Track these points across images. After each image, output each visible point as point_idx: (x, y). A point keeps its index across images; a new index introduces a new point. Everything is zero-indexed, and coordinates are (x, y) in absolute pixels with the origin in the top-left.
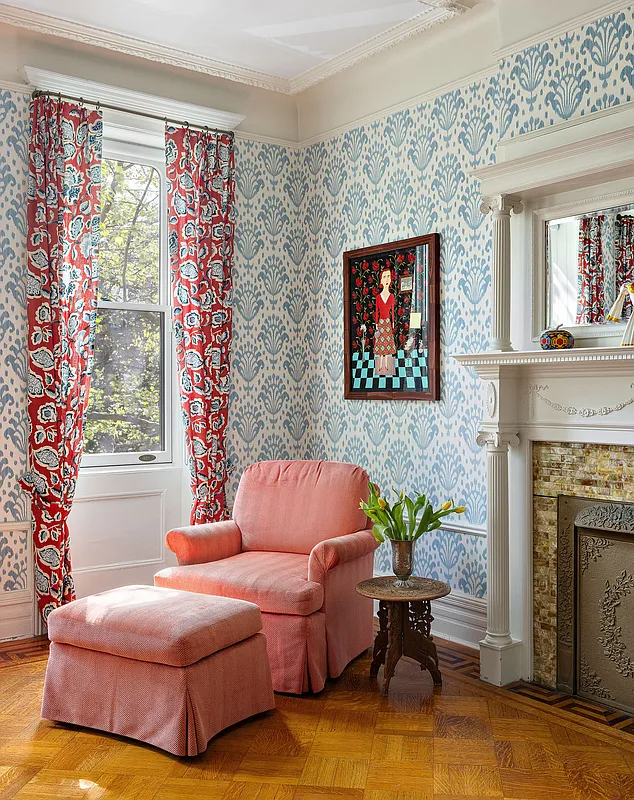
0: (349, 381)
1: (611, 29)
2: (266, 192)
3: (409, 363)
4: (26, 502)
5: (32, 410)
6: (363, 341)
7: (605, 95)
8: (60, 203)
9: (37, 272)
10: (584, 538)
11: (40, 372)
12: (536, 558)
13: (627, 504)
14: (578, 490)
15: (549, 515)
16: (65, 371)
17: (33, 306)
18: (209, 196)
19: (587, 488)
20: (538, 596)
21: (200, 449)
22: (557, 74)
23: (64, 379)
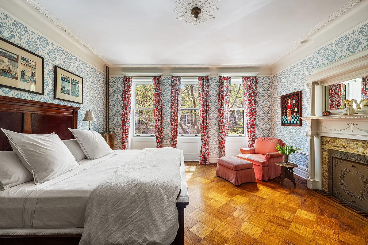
0: (282, 122)
1: (343, 39)
2: (265, 85)
3: (294, 118)
4: (218, 142)
5: (219, 127)
6: (285, 114)
7: (342, 55)
8: (223, 93)
9: (220, 105)
10: (335, 159)
11: (220, 121)
12: (322, 163)
13: (347, 152)
14: (333, 148)
15: (326, 153)
16: (224, 121)
17: (219, 110)
18: (251, 88)
19: (336, 148)
20: (323, 171)
21: (249, 134)
22: (329, 52)
23: (224, 122)
